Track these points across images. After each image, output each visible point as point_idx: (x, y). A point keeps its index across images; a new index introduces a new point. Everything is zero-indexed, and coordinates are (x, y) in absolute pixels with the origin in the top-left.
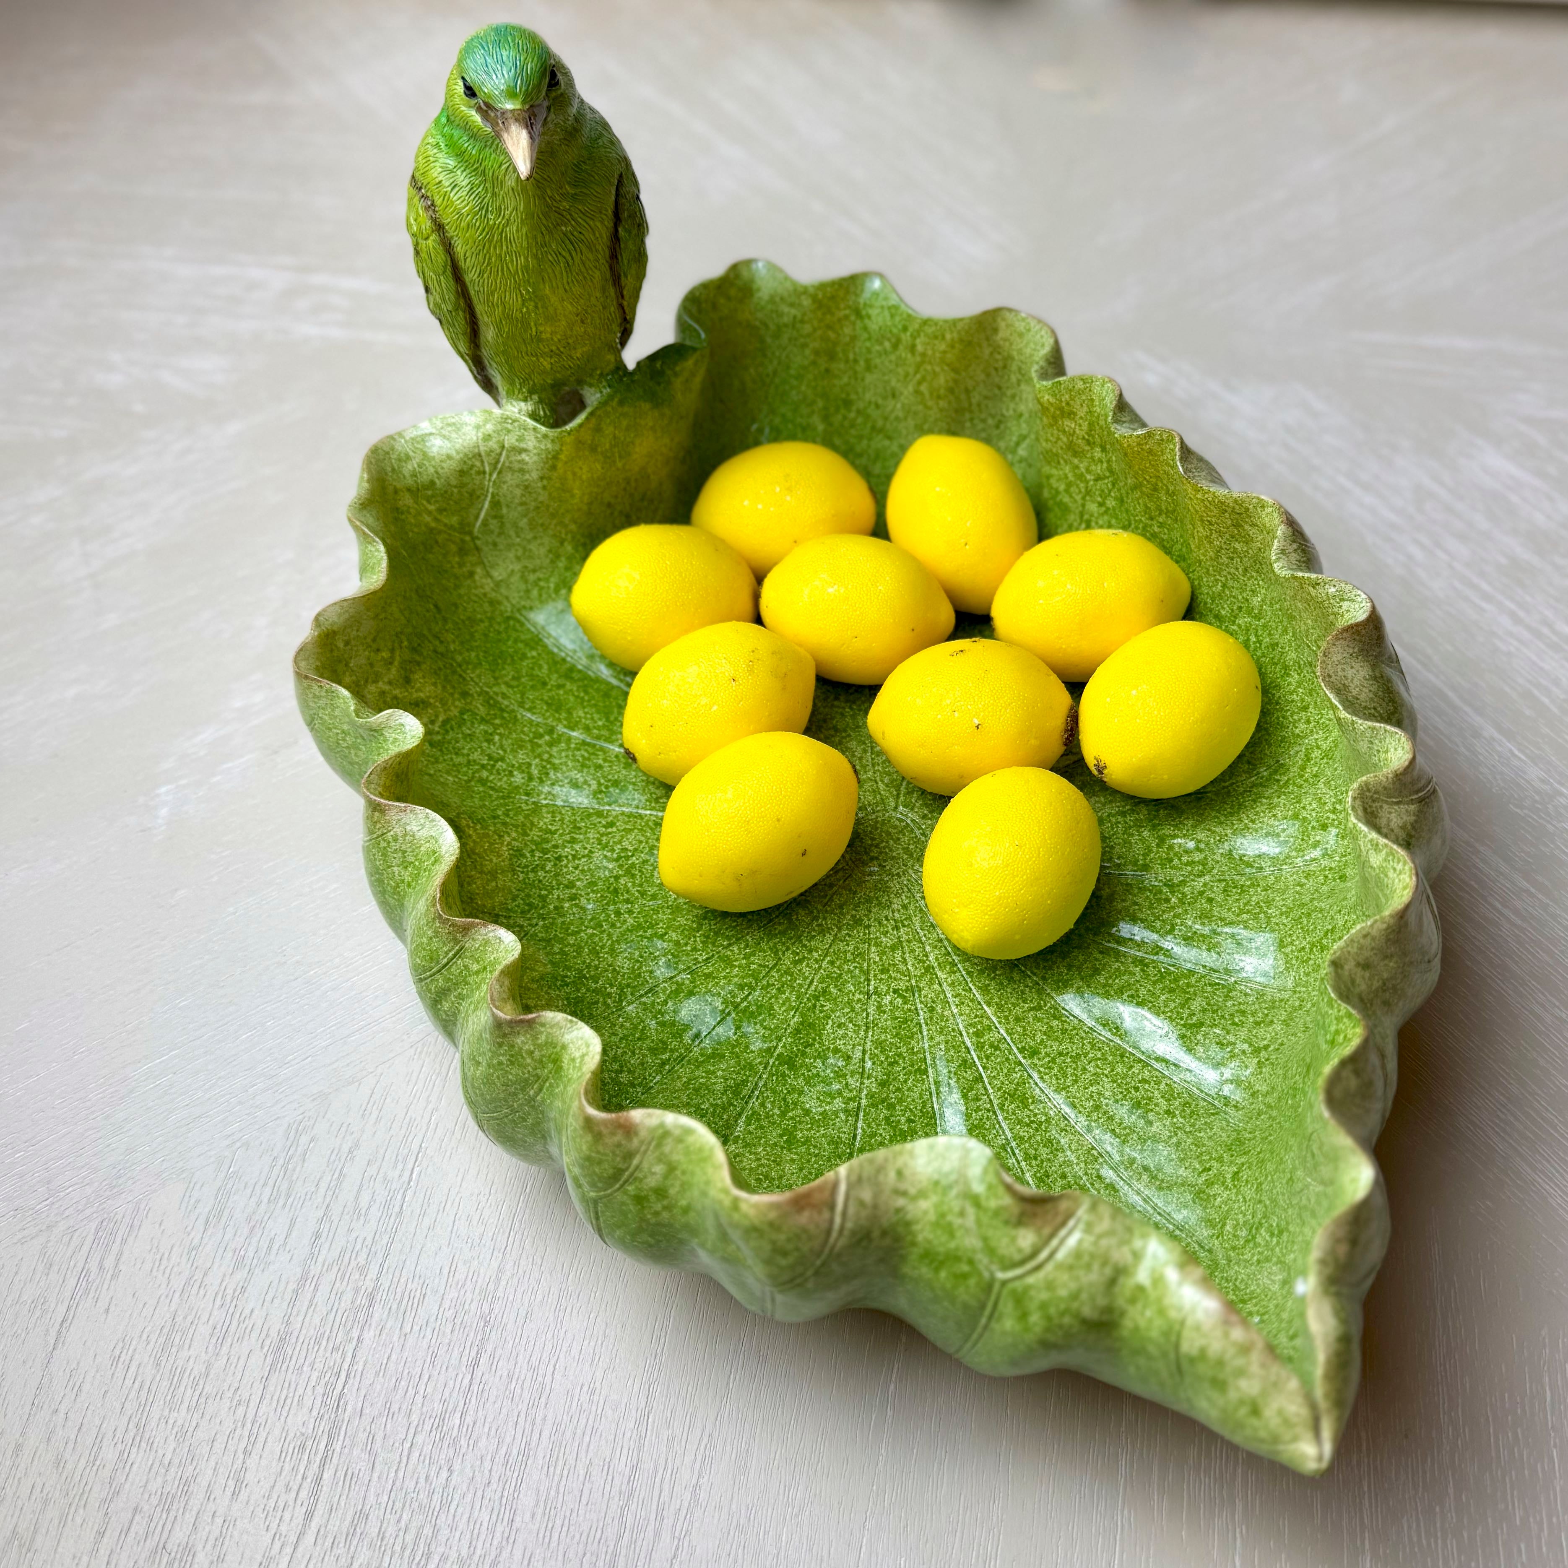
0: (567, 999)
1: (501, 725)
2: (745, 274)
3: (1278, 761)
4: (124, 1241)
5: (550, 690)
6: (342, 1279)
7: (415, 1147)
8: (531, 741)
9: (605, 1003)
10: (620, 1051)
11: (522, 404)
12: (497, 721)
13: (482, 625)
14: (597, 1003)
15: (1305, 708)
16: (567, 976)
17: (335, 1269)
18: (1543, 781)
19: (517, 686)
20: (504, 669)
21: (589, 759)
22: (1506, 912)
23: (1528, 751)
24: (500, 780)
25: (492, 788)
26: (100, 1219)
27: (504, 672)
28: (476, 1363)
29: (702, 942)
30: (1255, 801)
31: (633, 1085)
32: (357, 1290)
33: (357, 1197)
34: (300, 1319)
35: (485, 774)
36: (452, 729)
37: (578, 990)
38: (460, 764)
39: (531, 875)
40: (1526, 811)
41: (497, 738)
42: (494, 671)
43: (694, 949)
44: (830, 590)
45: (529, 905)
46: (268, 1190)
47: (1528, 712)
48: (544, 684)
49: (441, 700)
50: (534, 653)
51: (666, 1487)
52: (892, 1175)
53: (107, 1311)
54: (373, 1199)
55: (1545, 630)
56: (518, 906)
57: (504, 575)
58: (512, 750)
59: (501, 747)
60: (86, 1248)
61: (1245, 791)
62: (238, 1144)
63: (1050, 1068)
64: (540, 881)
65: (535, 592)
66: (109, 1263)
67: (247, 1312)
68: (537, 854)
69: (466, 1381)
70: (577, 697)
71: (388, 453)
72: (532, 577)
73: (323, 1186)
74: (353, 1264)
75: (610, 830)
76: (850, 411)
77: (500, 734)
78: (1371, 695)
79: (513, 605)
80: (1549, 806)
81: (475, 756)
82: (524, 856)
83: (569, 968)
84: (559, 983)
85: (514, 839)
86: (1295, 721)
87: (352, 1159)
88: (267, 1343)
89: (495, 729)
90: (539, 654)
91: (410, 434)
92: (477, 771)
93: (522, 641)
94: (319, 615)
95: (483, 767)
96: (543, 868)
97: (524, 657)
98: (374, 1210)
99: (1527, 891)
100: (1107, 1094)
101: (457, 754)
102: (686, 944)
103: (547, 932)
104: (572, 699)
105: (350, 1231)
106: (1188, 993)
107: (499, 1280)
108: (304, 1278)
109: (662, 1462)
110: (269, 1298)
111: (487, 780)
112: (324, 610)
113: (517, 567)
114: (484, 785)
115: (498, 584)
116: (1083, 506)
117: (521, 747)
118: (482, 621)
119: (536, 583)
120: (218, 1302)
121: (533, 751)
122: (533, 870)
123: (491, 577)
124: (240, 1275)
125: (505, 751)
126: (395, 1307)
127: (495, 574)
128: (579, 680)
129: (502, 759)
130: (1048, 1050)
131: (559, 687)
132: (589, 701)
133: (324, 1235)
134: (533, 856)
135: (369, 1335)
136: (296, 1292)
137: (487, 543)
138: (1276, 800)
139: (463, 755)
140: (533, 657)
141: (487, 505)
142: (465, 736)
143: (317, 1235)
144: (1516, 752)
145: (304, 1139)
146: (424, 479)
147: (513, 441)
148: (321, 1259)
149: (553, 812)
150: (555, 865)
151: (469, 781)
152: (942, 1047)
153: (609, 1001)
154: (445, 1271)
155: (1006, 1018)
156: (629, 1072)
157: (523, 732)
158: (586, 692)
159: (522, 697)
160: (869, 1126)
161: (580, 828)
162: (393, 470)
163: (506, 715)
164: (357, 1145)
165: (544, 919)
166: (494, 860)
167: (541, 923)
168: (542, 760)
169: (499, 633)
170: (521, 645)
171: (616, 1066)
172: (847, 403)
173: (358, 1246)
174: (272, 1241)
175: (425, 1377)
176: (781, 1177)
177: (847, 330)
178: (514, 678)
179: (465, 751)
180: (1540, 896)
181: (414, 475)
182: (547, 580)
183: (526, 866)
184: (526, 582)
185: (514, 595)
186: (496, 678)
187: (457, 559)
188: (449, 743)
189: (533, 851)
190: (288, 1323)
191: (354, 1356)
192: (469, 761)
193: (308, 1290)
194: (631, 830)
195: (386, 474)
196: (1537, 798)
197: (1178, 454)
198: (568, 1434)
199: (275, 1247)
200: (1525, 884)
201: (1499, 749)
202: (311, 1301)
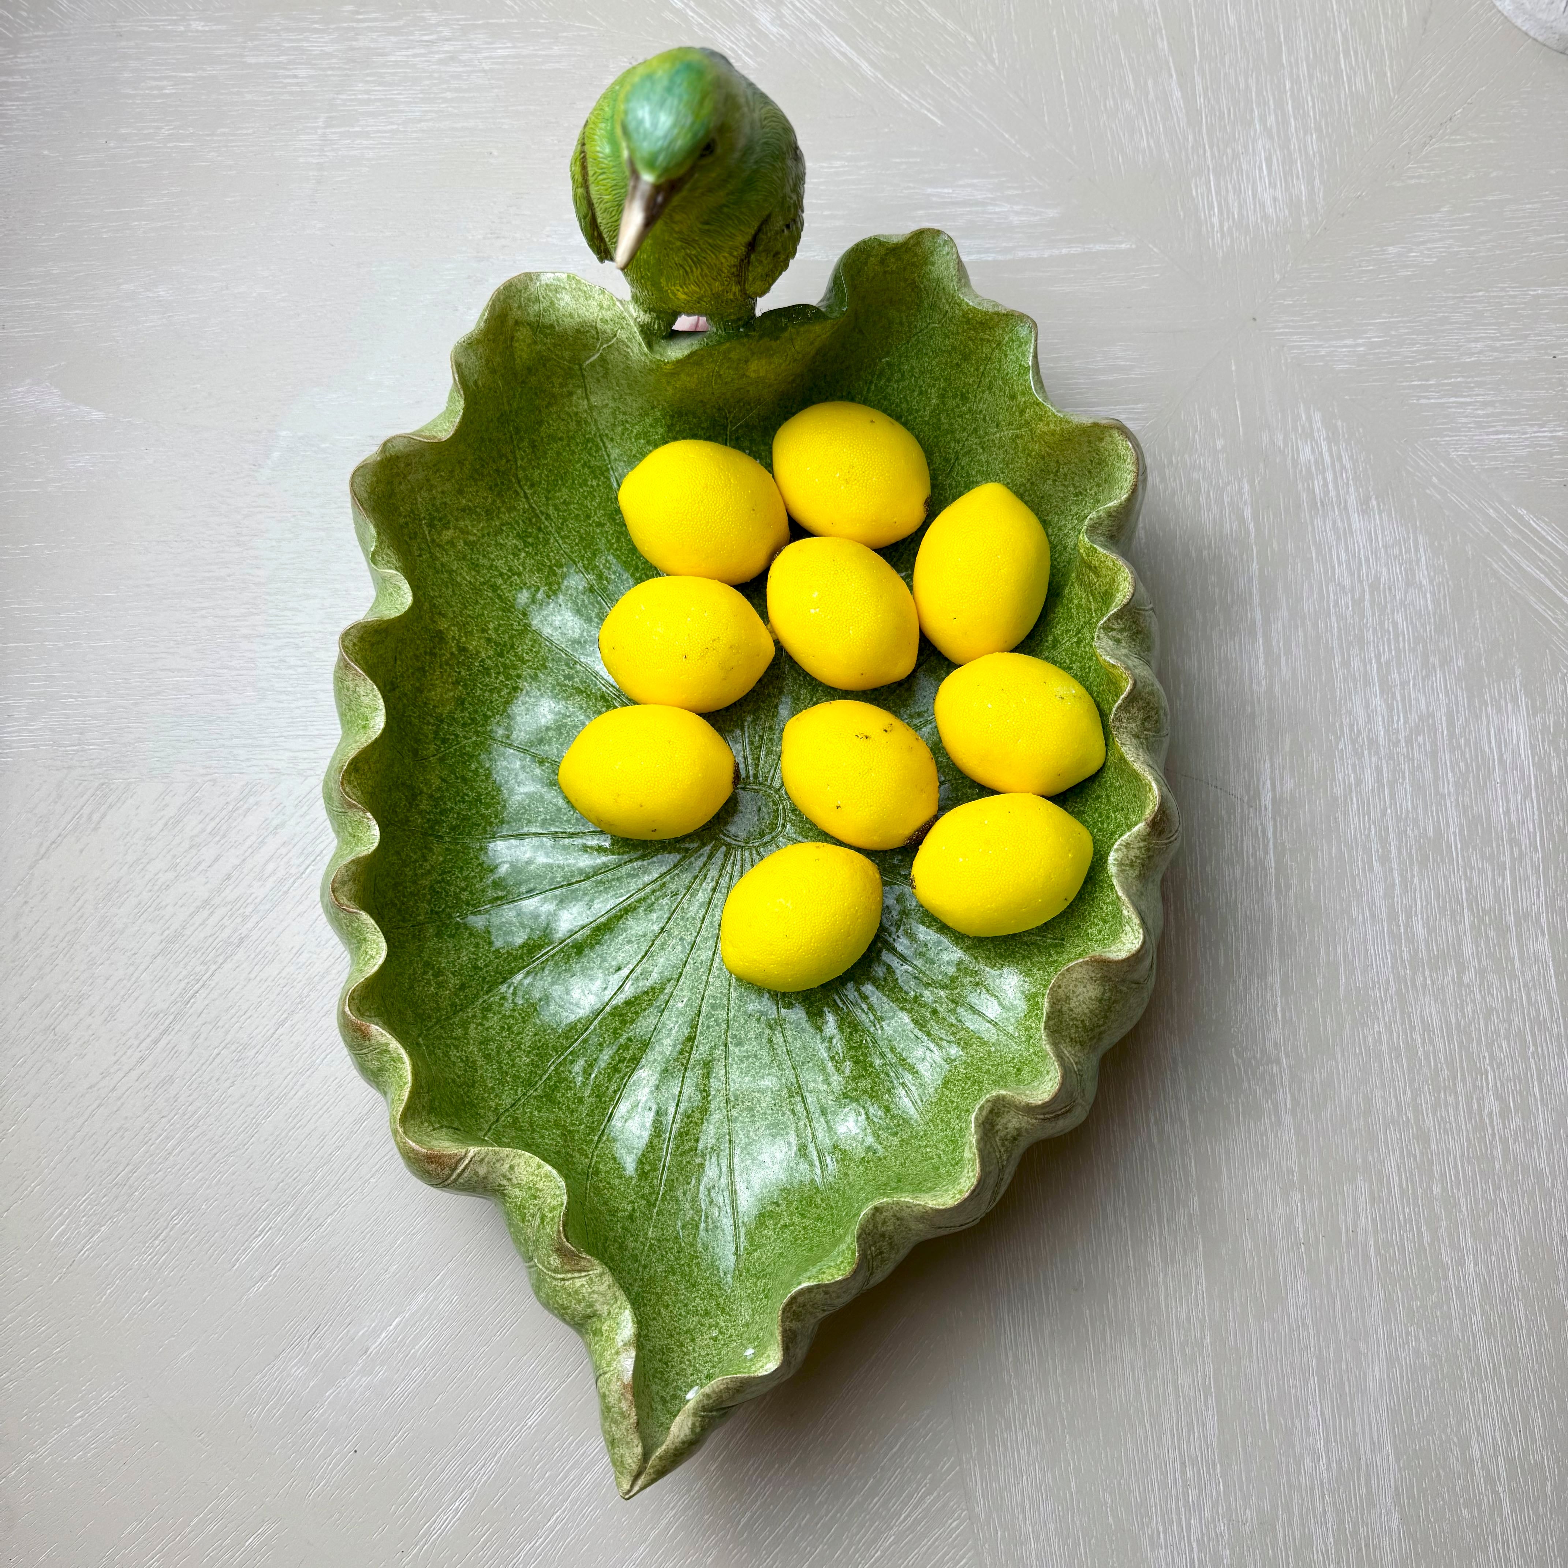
0: (458, 813)
1: (532, 545)
2: (927, 243)
3: (1063, 939)
4: (110, 807)
5: (590, 525)
6: (230, 918)
7: (318, 850)
8: (550, 567)
9: (485, 828)
10: (473, 874)
11: (642, 313)
12: (530, 540)
13: (560, 443)
14: (479, 825)
15: (1105, 922)
16: (467, 795)
17: (229, 907)
18: (1276, 1044)
19: (565, 511)
20: (560, 490)
21: (586, 607)
22: (1154, 1129)
23: (1288, 1015)
24: (510, 591)
25: (500, 597)
26: (102, 781)
27: (558, 494)
28: (282, 1024)
29: (577, 819)
30: (1024, 957)
31: (468, 904)
32: (235, 931)
33: (265, 864)
34: (193, 928)
35: (500, 581)
36: (488, 534)
37: (470, 809)
38: (483, 566)
39: (487, 694)
40: (1240, 1061)
41: (523, 555)
42: (549, 492)
43: (568, 821)
44: (813, 611)
45: (472, 719)
46: (213, 824)
47: (1319, 981)
48: (588, 517)
49: (487, 511)
50: (594, 483)
51: (350, 1170)
52: (507, 1166)
53: (81, 851)
54: (274, 872)
55: (1402, 918)
56: (463, 718)
57: (599, 404)
58: (531, 571)
59: (523, 564)
60: (86, 797)
61: (1026, 943)
62: (209, 778)
63: (742, 1061)
64: (491, 702)
65: (619, 429)
66: (96, 817)
67: (164, 903)
68: (501, 678)
69: (269, 1033)
70: (608, 541)
71: (520, 291)
72: (621, 417)
73: (249, 842)
74: (242, 910)
75: (567, 682)
76: (964, 405)
77: (527, 553)
78: (1087, 1011)
79: (598, 429)
80: (1261, 1068)
81: (499, 563)
82: (489, 675)
83: (472, 789)
84: (458, 798)
85: (489, 657)
86: (1093, 923)
87: (276, 833)
88: (167, 932)
89: (525, 546)
90: (598, 485)
91: (547, 278)
92: (495, 577)
93: (589, 467)
94: (389, 441)
95: (501, 574)
96: (499, 692)
97: (585, 483)
98: (271, 880)
99: (1183, 1123)
100: (764, 1105)
101: (484, 556)
102: (565, 814)
103: (474, 748)
104: (604, 540)
105: (250, 886)
106: (866, 1070)
107: (323, 977)
108: (206, 902)
109: (357, 1154)
110: (180, 903)
111: (499, 587)
112: (394, 438)
113: (612, 404)
114: (494, 591)
115: (591, 408)
116: (1083, 627)
117: (539, 570)
118: (561, 439)
119: (623, 423)
120: (149, 887)
121: (547, 577)
122: (491, 691)
123: (588, 400)
124: (171, 875)
125: (525, 568)
126: (253, 956)
127: (593, 399)
128: (618, 524)
129: (519, 575)
130: (750, 1048)
131: (600, 525)
132: (616, 550)
133: (233, 879)
134: (497, 678)
135: (228, 966)
136: (198, 908)
137: (592, 377)
138: (1035, 970)
139: (489, 559)
140: (592, 486)
141: (596, 356)
142: (497, 544)
143: (228, 877)
144: (1279, 1009)
145: (252, 800)
146: (546, 321)
147: (624, 336)
148: (223, 895)
149: (535, 641)
150: (510, 693)
151: (484, 583)
152: (685, 1000)
153: (488, 828)
154: (294, 951)
155: (740, 1008)
156: (471, 892)
157: (548, 556)
158: (618, 539)
159: (562, 524)
160: (600, 1027)
161: (546, 668)
162: (520, 307)
163: (541, 535)
164: (282, 825)
165: (478, 736)
166: (463, 673)
167: (474, 739)
168: (550, 589)
169: (574, 452)
170: (586, 470)
171: (463, 884)
172: (964, 398)
173: (249, 900)
174: (199, 863)
175: (248, 1015)
176: (518, 1034)
177: (986, 350)
178: (564, 502)
179: (492, 556)
180: (1188, 1132)
181: (538, 315)
182: (633, 426)
183: (487, 685)
184: (615, 418)
185: (604, 420)
186: (547, 499)
187: (560, 380)
188: (481, 545)
189: (499, 673)
190: (184, 928)
191: (212, 975)
192: (492, 566)
193: (206, 913)
194: (582, 692)
195: (511, 309)
196: (1258, 1055)
197: (1119, 702)
198: (312, 1103)
199: (200, 868)
200: (1186, 1117)
201: (1269, 998)
202: (204, 921)
